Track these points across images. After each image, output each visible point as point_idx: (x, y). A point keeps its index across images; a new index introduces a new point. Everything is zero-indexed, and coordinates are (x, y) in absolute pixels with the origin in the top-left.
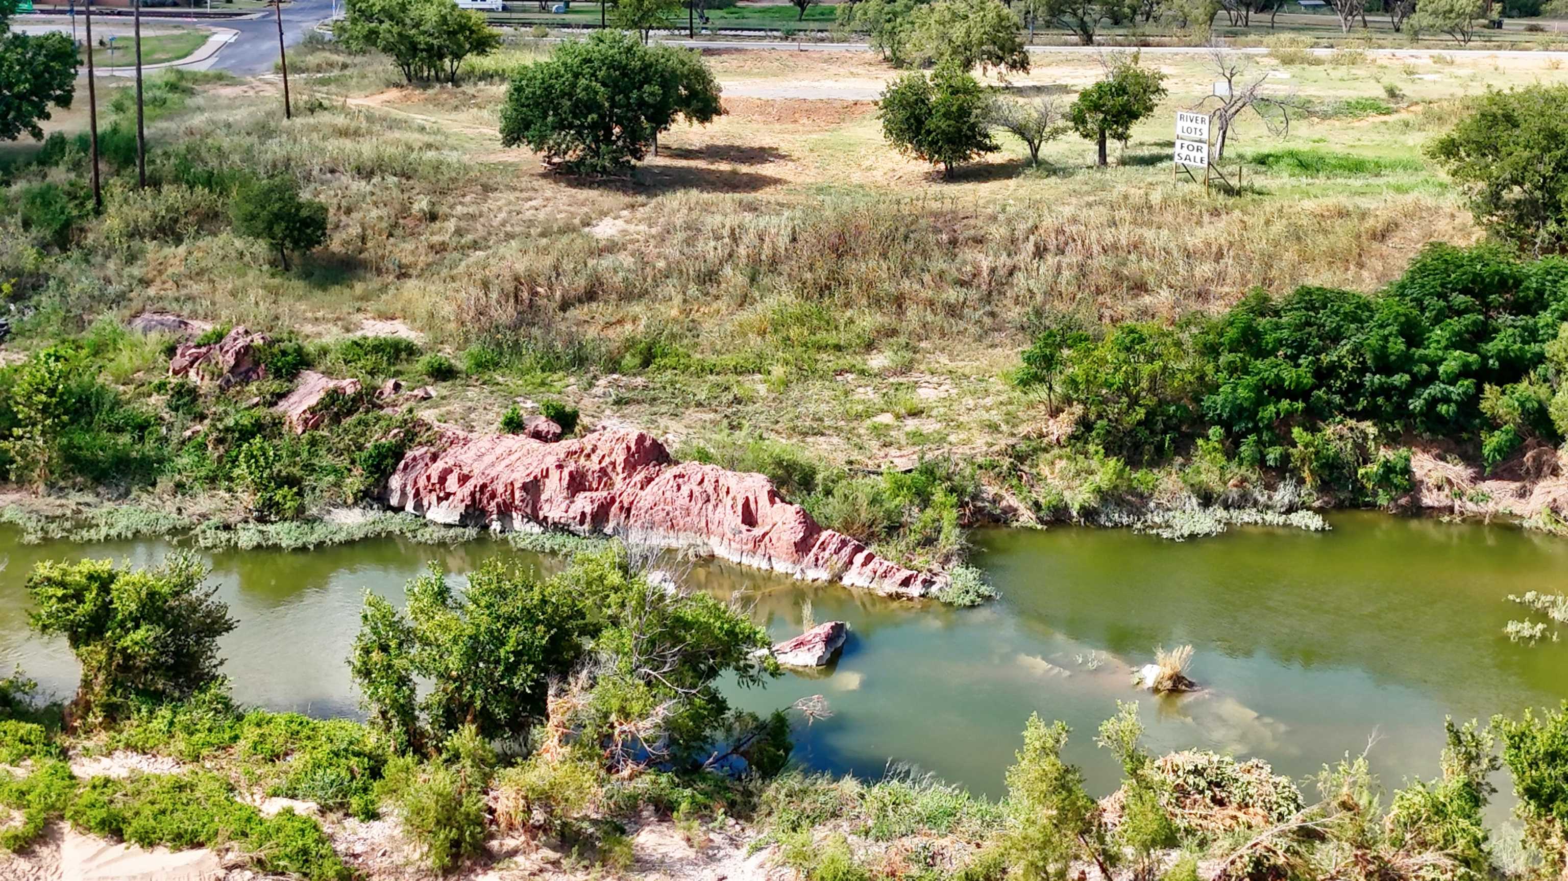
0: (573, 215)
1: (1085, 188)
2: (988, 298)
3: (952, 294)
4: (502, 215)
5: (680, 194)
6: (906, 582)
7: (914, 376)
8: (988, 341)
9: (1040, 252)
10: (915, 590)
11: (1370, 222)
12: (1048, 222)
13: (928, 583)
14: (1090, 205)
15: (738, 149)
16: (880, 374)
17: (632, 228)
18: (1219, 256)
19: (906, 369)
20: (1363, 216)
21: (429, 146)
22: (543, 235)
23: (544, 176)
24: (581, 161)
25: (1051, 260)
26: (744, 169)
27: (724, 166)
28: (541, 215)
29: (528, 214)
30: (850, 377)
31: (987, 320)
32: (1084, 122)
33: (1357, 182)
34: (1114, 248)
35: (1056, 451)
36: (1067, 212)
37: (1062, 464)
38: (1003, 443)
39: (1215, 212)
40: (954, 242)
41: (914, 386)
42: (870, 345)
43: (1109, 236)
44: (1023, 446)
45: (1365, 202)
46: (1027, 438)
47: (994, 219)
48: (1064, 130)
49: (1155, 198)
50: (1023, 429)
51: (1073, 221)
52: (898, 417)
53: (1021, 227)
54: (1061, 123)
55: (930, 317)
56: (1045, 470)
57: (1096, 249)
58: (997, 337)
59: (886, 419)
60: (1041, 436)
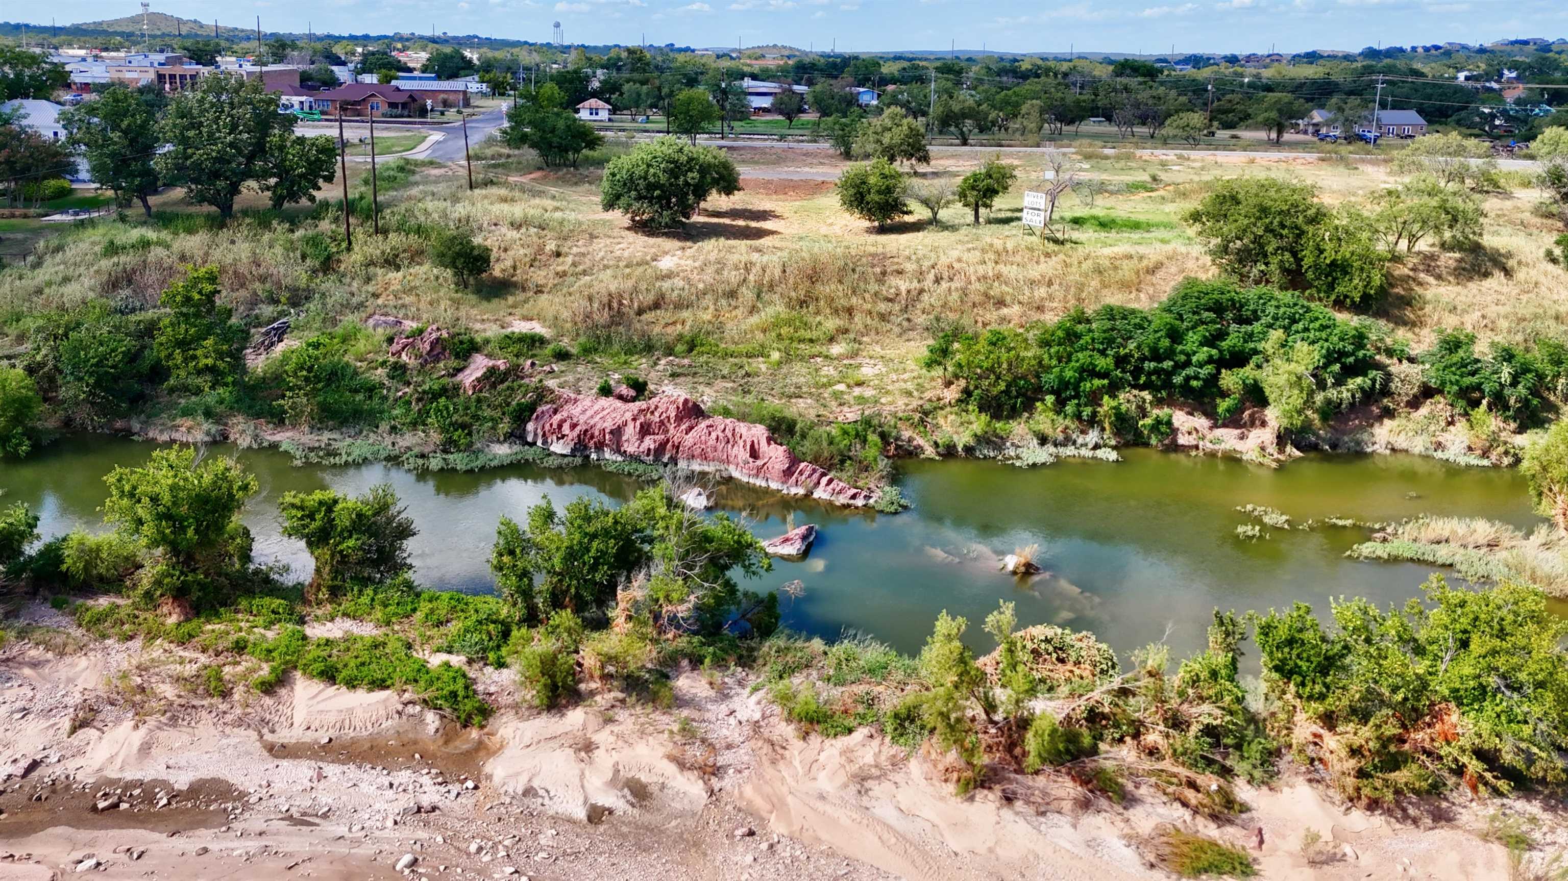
0: (646, 254)
1: (966, 238)
2: (905, 309)
3: (883, 307)
4: (602, 254)
5: (713, 241)
6: (854, 497)
7: (859, 360)
8: (905, 337)
9: (938, 281)
10: (860, 502)
11: (1145, 263)
12: (944, 261)
13: (867, 497)
14: (969, 250)
15: (750, 211)
16: (839, 358)
17: (682, 262)
18: (1050, 284)
19: (854, 354)
20: (1141, 258)
21: (557, 209)
22: (627, 266)
23: (628, 229)
24: (652, 219)
25: (944, 285)
26: (753, 224)
27: (741, 223)
28: (626, 254)
29: (618, 253)
30: (819, 360)
31: (905, 324)
32: (965, 196)
33: (1136, 236)
34: (985, 278)
35: (948, 409)
36: (955, 254)
37: (952, 417)
38: (915, 403)
39: (1048, 255)
40: (884, 273)
41: (860, 366)
42: (831, 340)
43: (981, 270)
44: (927, 406)
45: (1142, 250)
46: (930, 400)
47: (909, 258)
48: (953, 202)
49: (1010, 245)
50: (928, 395)
51: (959, 260)
52: (849, 386)
53: (926, 264)
54: (951, 197)
55: (869, 321)
56: (941, 421)
57: (973, 278)
58: (911, 334)
59: (841, 387)
60: (939, 399)
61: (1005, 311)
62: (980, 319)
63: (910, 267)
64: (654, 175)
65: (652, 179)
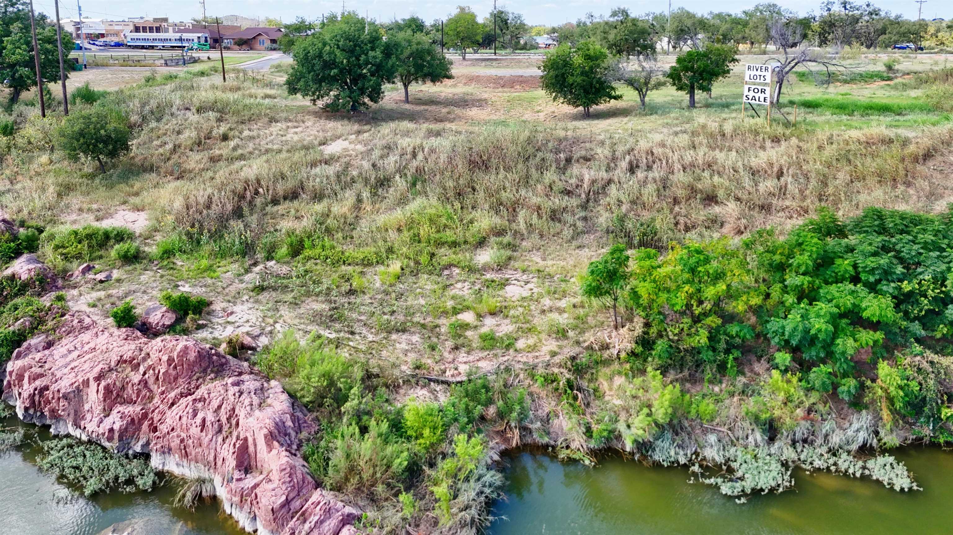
1: (675, 122)
2: (584, 206)
3: (557, 201)
4: (272, 137)
7: (508, 274)
8: (579, 242)
9: (632, 169)
11: (912, 148)
12: (643, 145)
14: (676, 134)
16: (486, 268)
17: (351, 147)
18: (780, 174)
19: (501, 267)
20: (905, 142)
25: (640, 174)
28: (296, 138)
29: (288, 137)
30: (457, 271)
31: (580, 224)
32: (680, 79)
33: (888, 119)
34: (692, 165)
35: (616, 366)
36: (658, 138)
37: (619, 381)
38: (569, 351)
39: (776, 140)
40: (569, 160)
41: (504, 284)
42: (481, 243)
43: (689, 156)
44: (584, 359)
45: (904, 132)
46: (590, 348)
47: (602, 143)
48: (664, 84)
49: (728, 128)
50: (589, 338)
51: (663, 145)
52: (480, 316)
53: (621, 149)
54: (662, 79)
55: (535, 219)
56: (604, 385)
57: (677, 166)
58: (586, 239)
59: (468, 317)
60: (605, 347)
61: (717, 209)
62: (682, 220)
63: (602, 153)
64: (330, 53)
65: (326, 57)
